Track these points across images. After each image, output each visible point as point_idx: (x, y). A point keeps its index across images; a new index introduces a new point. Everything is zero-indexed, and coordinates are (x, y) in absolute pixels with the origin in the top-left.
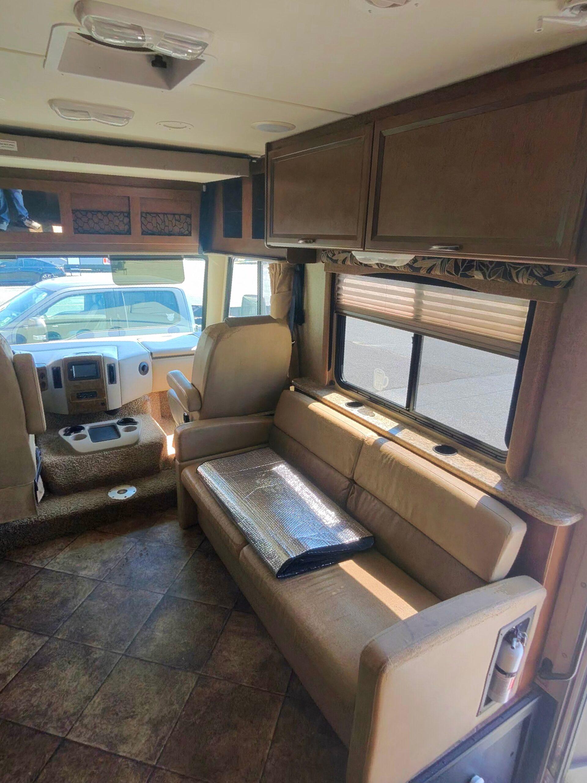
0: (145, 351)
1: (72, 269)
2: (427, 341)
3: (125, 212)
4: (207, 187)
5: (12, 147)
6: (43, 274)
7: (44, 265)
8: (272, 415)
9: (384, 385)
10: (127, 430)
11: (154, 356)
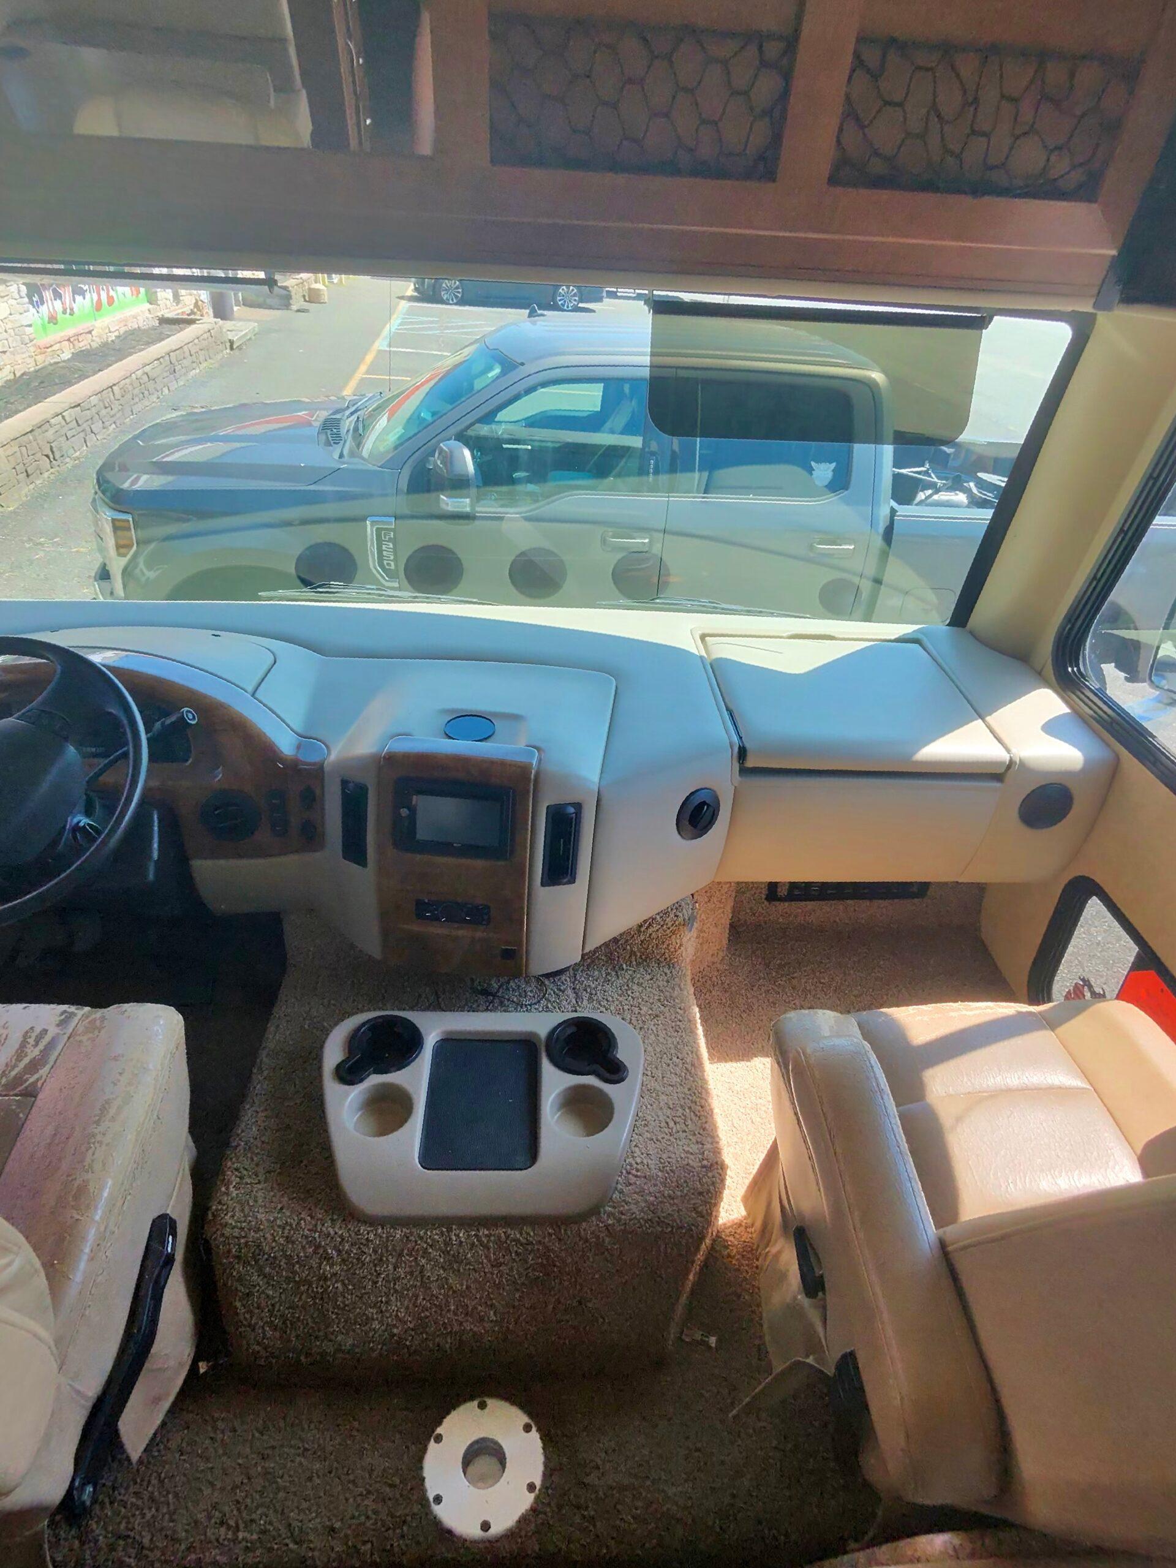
3: (769, 38)
11: (750, 763)
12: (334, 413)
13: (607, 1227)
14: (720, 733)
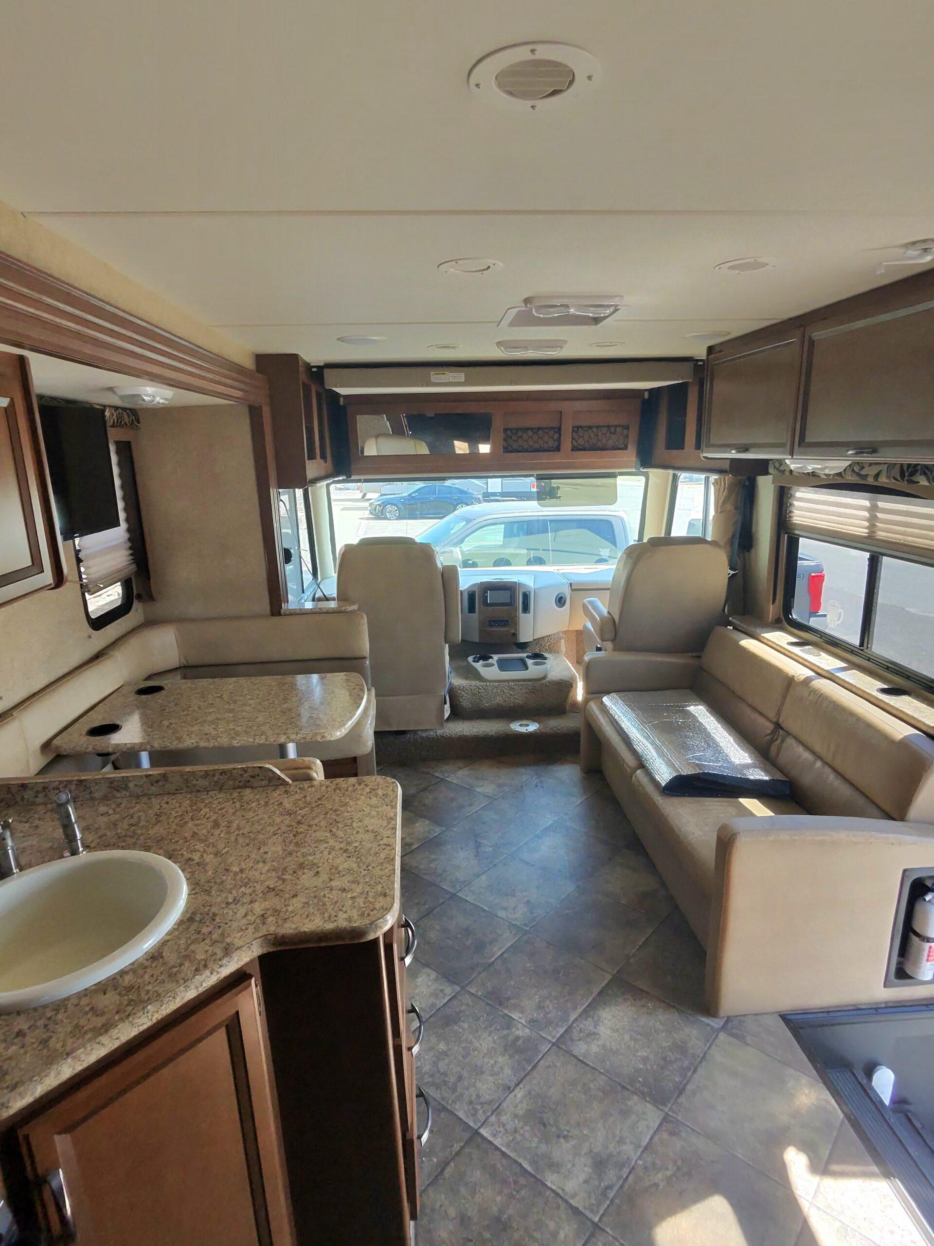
0: (564, 581)
1: (491, 498)
2: (887, 563)
3: (556, 428)
4: (650, 394)
5: (459, 378)
6: (457, 505)
7: (460, 493)
8: (699, 657)
9: (838, 620)
10: (536, 664)
11: (573, 588)
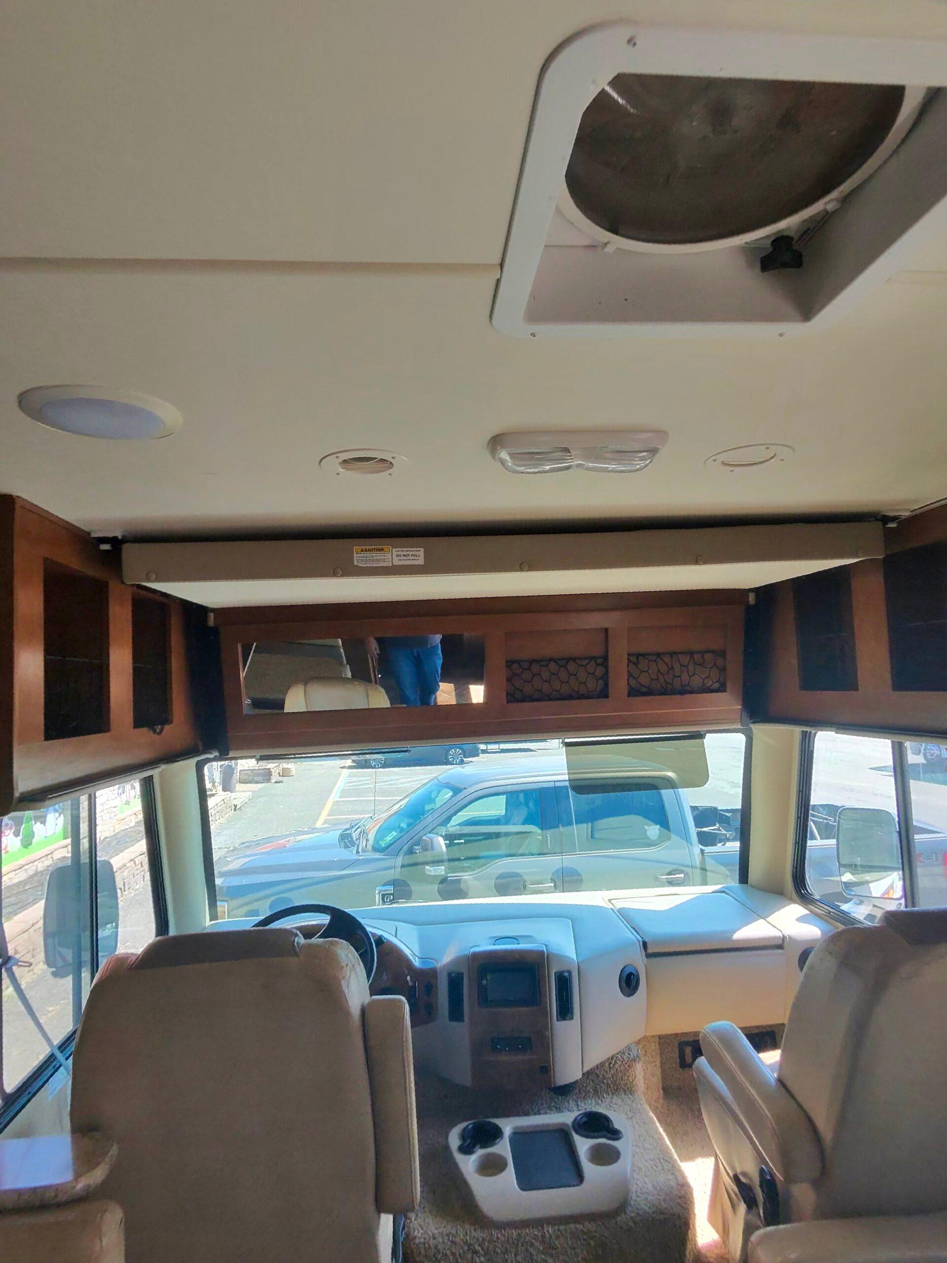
3: (598, 658)
4: (758, 595)
5: (416, 558)
10: (598, 1156)
11: (650, 951)
12: (344, 831)
13: (632, 1218)
14: (630, 935)
